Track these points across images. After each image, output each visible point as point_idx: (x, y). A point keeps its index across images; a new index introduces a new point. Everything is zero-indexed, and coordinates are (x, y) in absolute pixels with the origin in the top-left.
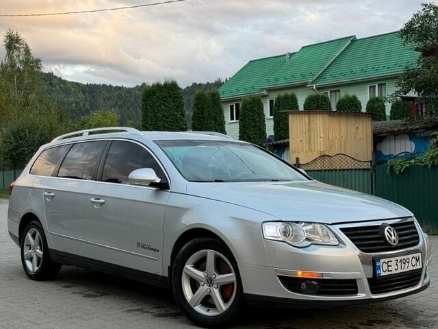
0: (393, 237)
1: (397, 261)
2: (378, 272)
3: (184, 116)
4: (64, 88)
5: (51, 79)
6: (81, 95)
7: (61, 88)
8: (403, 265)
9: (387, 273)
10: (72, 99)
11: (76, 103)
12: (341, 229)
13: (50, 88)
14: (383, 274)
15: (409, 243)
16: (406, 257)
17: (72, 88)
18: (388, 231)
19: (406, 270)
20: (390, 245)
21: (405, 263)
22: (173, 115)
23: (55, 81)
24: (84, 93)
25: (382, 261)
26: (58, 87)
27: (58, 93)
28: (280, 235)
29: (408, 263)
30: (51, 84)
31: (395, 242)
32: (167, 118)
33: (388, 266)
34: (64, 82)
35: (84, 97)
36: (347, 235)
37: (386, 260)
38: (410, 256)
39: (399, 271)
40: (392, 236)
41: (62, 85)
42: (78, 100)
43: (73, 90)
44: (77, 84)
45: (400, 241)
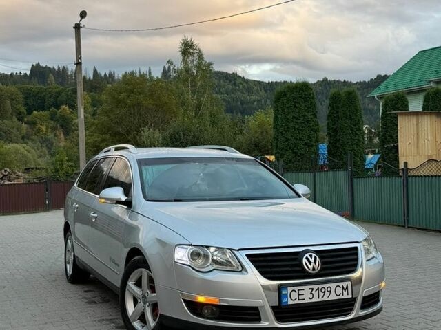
0: (313, 264)
1: (312, 289)
2: (284, 300)
3: (316, 117)
4: (246, 87)
5: (235, 79)
6: (262, 93)
7: (244, 87)
8: (321, 294)
9: (297, 302)
10: (254, 97)
11: (258, 101)
12: (247, 256)
13: (234, 87)
14: (290, 302)
15: (339, 270)
16: (326, 286)
17: (254, 87)
18: (307, 258)
19: (325, 299)
20: (307, 272)
21: (324, 292)
22: (304, 116)
23: (239, 81)
24: (266, 91)
25: (290, 289)
26: (241, 86)
27: (242, 92)
28: (188, 259)
29: (330, 291)
30: (235, 84)
31: (314, 269)
32: (297, 119)
33: (299, 295)
34: (247, 81)
35: (265, 94)
36: (252, 262)
37: (296, 288)
38: (333, 286)
39: (316, 299)
40: (311, 264)
41: (245, 84)
42: (259, 98)
43: (255, 88)
44: (260, 83)
45: (322, 269)
